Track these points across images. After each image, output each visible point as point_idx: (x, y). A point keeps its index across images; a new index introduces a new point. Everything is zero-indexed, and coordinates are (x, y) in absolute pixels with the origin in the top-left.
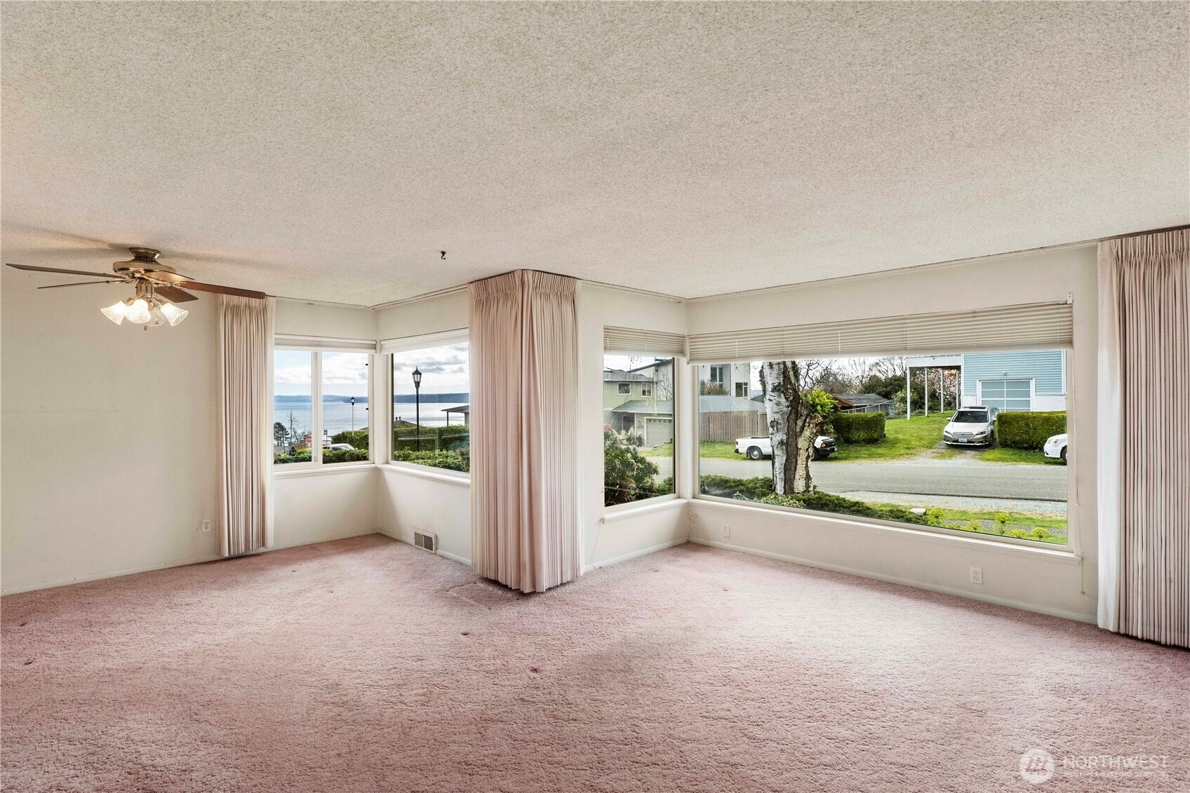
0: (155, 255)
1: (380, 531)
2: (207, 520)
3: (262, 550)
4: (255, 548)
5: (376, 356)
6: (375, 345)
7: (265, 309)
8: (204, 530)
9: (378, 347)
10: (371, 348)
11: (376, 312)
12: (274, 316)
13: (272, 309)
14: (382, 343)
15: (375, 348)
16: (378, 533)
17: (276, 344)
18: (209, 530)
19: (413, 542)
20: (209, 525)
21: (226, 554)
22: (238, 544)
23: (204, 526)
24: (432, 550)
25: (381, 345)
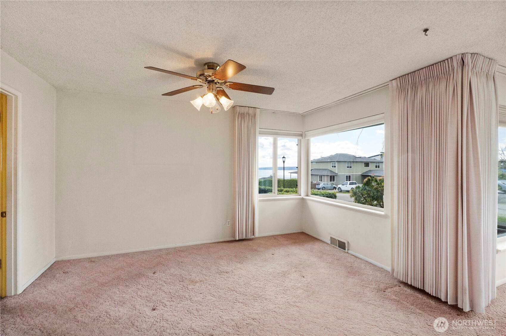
0: (217, 67)
1: (304, 231)
2: (229, 220)
3: (253, 237)
4: (250, 236)
5: (303, 141)
6: (302, 134)
7: (255, 115)
8: (227, 225)
9: (303, 135)
10: (300, 136)
11: (303, 116)
12: (259, 119)
13: (258, 115)
14: (306, 133)
15: (302, 136)
16: (303, 232)
17: (259, 134)
18: (229, 225)
19: (329, 242)
20: (230, 223)
21: (238, 239)
22: (243, 234)
23: (227, 223)
24: (345, 250)
25: (305, 134)
